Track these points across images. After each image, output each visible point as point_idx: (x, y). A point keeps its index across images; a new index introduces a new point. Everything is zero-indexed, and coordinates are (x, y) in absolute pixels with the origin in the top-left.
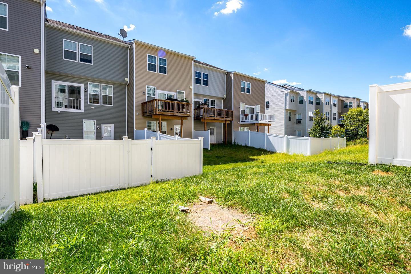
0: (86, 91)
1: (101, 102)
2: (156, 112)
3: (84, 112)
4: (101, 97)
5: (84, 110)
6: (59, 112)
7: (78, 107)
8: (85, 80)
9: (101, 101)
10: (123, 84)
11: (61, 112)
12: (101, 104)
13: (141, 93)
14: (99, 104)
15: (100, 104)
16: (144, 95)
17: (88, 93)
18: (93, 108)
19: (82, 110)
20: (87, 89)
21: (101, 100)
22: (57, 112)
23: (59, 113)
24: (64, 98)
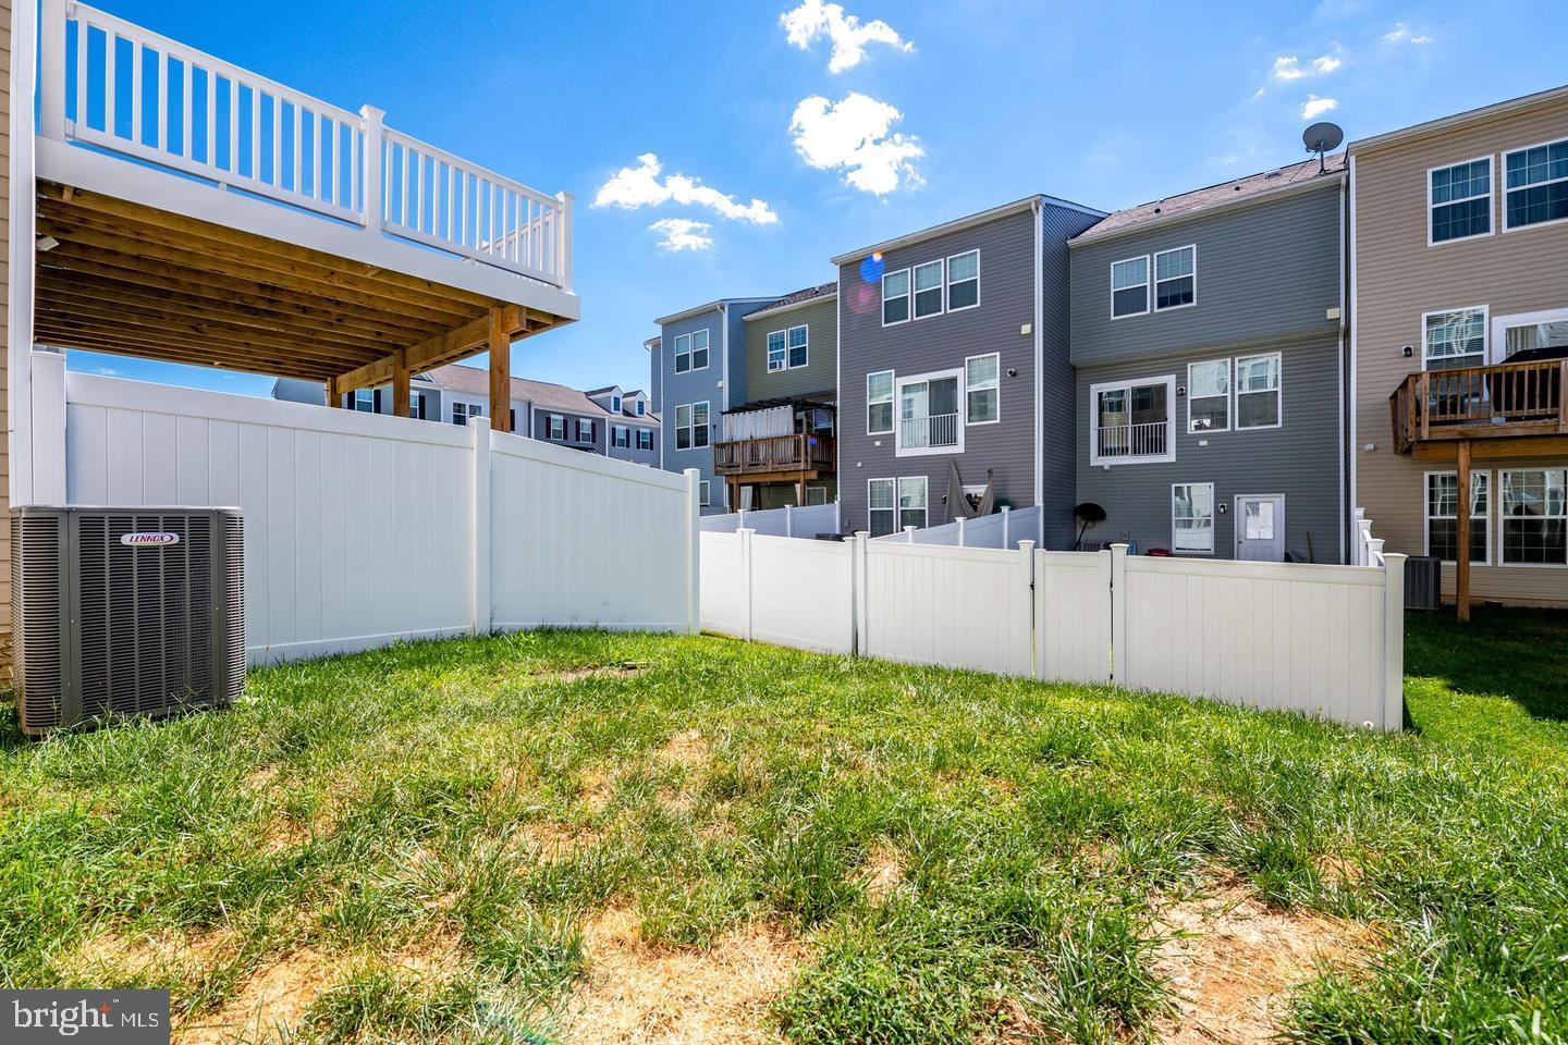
0: (1181, 394)
1: (1233, 421)
2: (1418, 434)
3: (1174, 460)
4: (1233, 403)
5: (1174, 454)
6: (1106, 467)
7: (1158, 446)
8: (1177, 362)
9: (1233, 417)
10: (1327, 336)
11: (1111, 467)
12: (1233, 426)
13: (1395, 355)
14: (1226, 427)
15: (1229, 429)
16: (1410, 359)
17: (1189, 398)
18: (1203, 443)
19: (1170, 456)
20: (1186, 386)
21: (1233, 413)
22: (1102, 467)
23: (1107, 471)
24: (1122, 424)
